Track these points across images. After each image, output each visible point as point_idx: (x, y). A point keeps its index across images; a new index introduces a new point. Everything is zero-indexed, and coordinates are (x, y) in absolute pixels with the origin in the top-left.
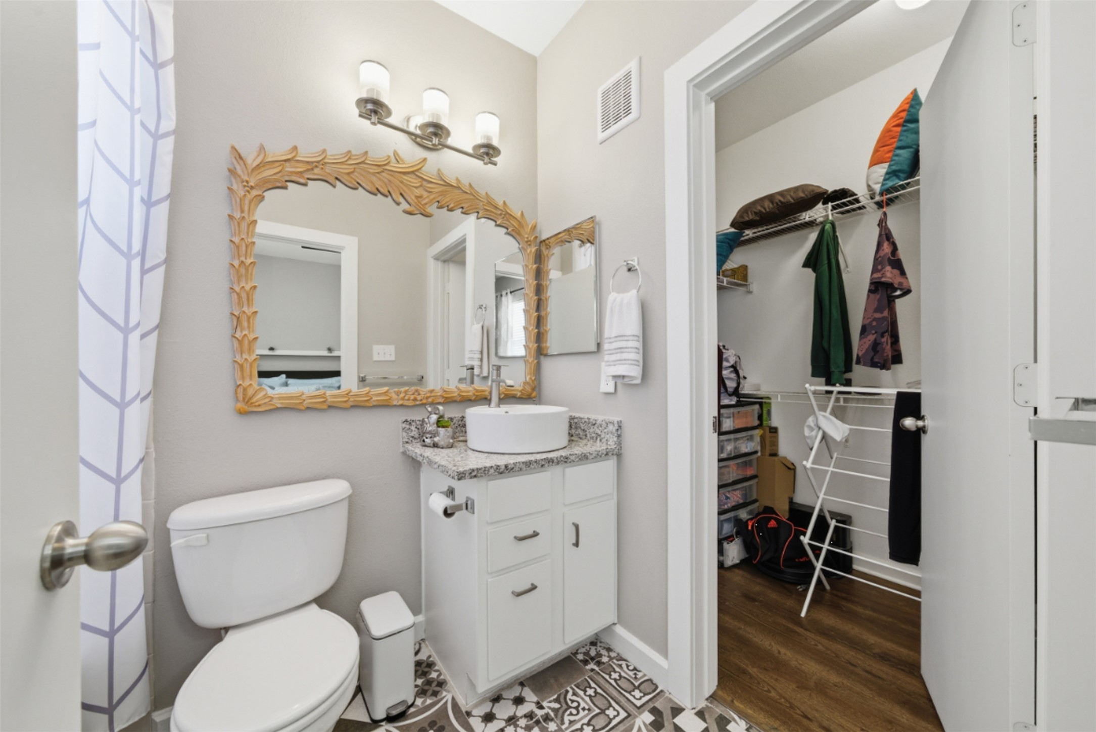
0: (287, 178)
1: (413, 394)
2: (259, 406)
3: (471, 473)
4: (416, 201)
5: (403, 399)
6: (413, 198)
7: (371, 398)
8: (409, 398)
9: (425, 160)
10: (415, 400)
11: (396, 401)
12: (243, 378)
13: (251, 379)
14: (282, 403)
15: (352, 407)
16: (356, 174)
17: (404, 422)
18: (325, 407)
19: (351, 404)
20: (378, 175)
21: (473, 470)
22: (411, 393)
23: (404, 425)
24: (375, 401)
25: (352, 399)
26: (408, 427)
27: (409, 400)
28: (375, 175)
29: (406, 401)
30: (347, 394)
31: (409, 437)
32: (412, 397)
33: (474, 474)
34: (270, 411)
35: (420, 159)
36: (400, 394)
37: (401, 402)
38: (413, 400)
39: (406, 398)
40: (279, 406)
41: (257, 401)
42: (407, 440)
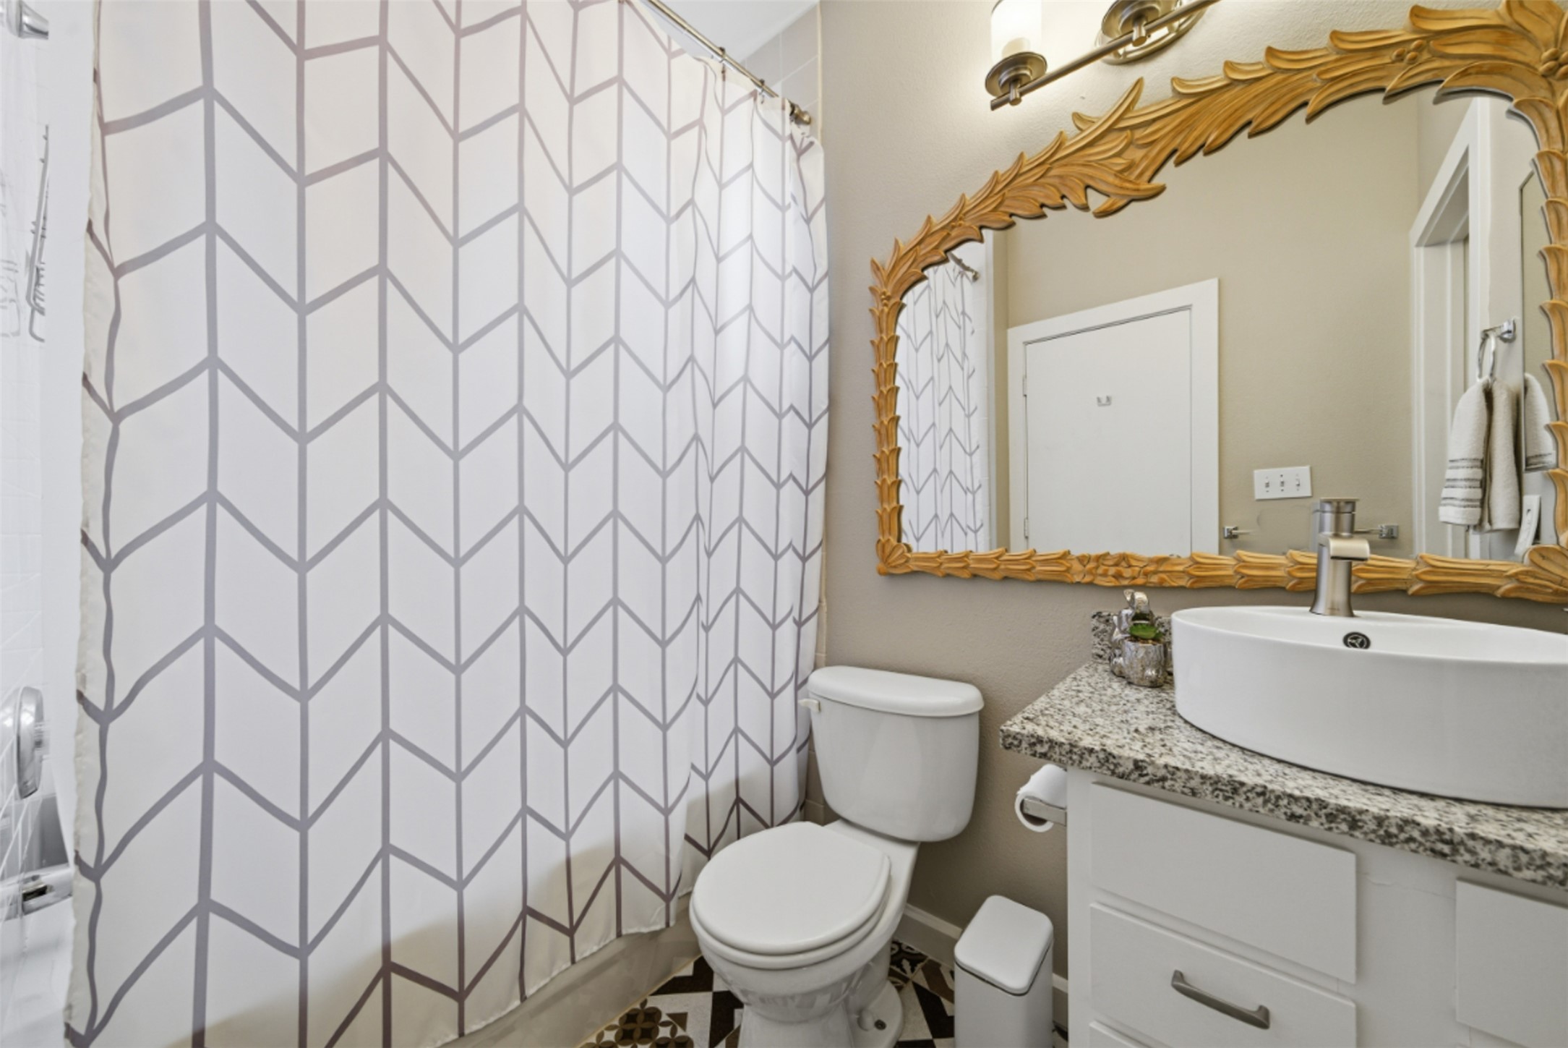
0: (922, 265)
1: (1116, 565)
2: (895, 567)
3: (1033, 745)
4: (1117, 182)
5: (1090, 572)
6: (1111, 179)
7: (1033, 567)
8: (1107, 570)
9: (1139, 82)
10: (1118, 576)
11: (1081, 576)
12: (883, 534)
13: (890, 534)
14: (917, 566)
15: (1006, 578)
16: (1007, 202)
17: (1094, 617)
18: (966, 574)
19: (1004, 574)
20: (1042, 180)
21: (1040, 741)
22: (1111, 563)
23: (1094, 622)
24: (1040, 572)
25: (1002, 567)
26: (1102, 627)
27: (1105, 575)
28: (1037, 185)
29: (1099, 578)
30: (997, 558)
31: (1104, 647)
32: (1112, 571)
33: (1039, 749)
34: (906, 574)
35: (1125, 92)
36: (1089, 562)
37: (1088, 579)
38: (1114, 576)
39: (1100, 571)
40: (915, 569)
41: (894, 561)
42: (1102, 653)
